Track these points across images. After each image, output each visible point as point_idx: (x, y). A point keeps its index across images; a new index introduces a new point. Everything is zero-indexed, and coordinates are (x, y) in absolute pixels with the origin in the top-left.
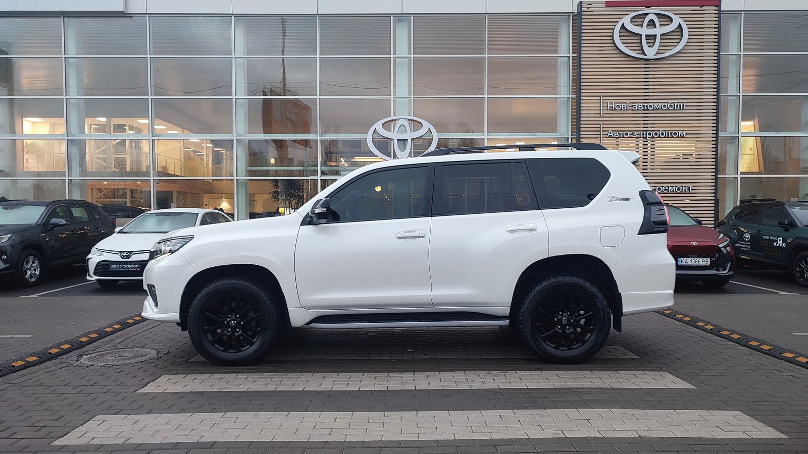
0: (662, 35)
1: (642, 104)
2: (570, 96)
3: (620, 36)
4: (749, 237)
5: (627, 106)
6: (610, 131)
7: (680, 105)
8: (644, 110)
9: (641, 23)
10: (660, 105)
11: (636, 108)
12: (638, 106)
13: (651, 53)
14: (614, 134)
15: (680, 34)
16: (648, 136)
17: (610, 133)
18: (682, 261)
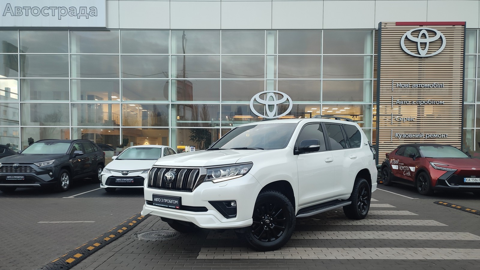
0: (430, 43)
1: (417, 84)
2: (373, 79)
3: (404, 43)
5: (408, 85)
6: (398, 100)
7: (441, 85)
8: (419, 88)
9: (417, 36)
10: (429, 85)
11: (414, 87)
12: (415, 85)
13: (423, 53)
14: (400, 103)
15: (441, 42)
16: (421, 103)
17: (398, 102)
18: (466, 180)
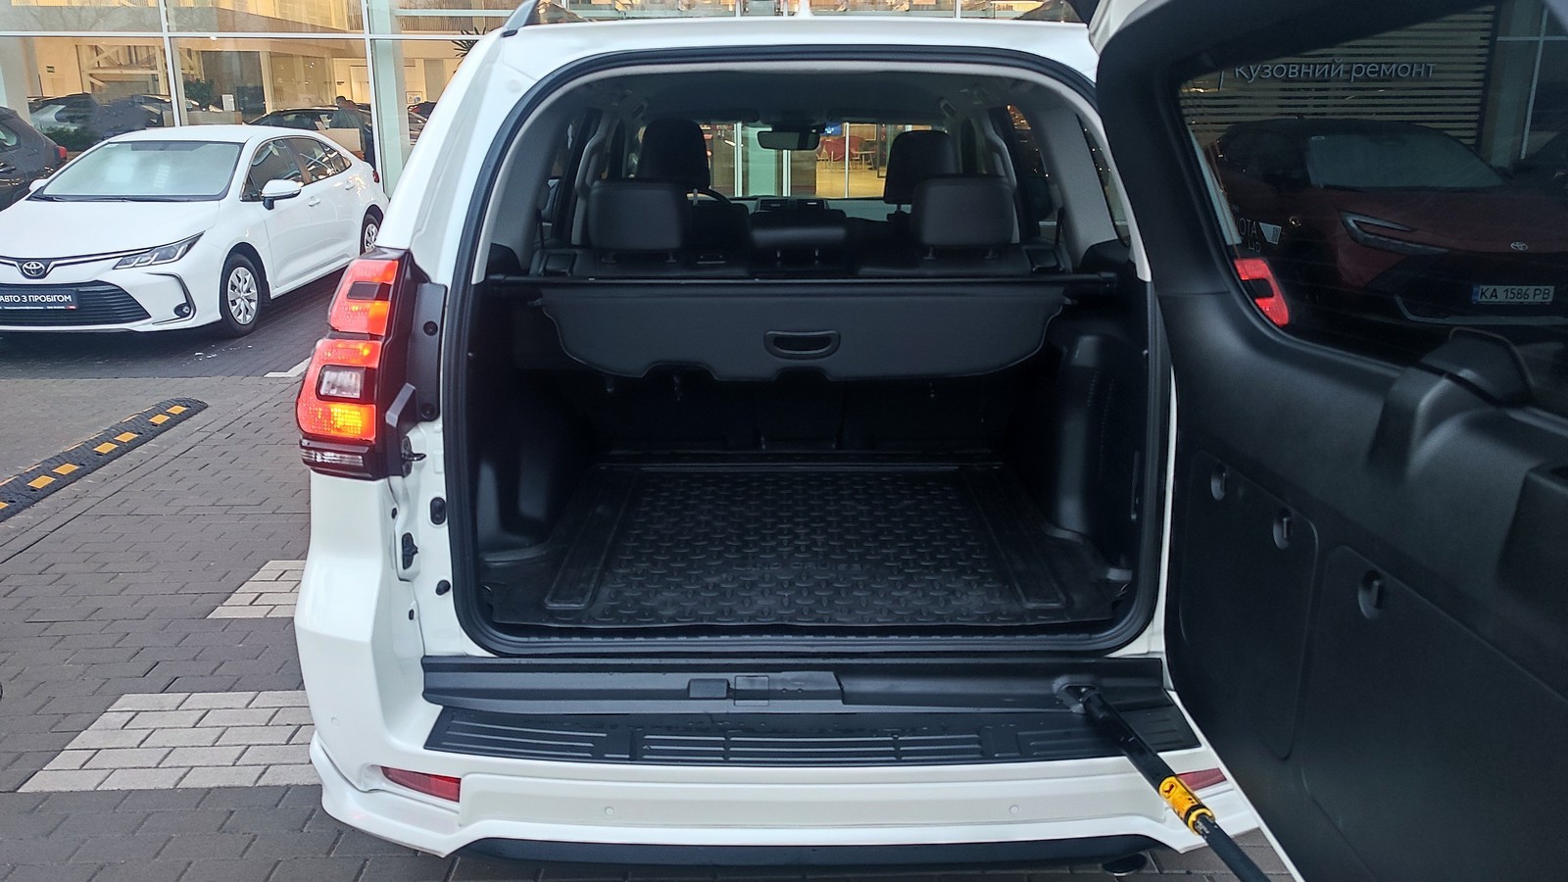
18: (1483, 294)
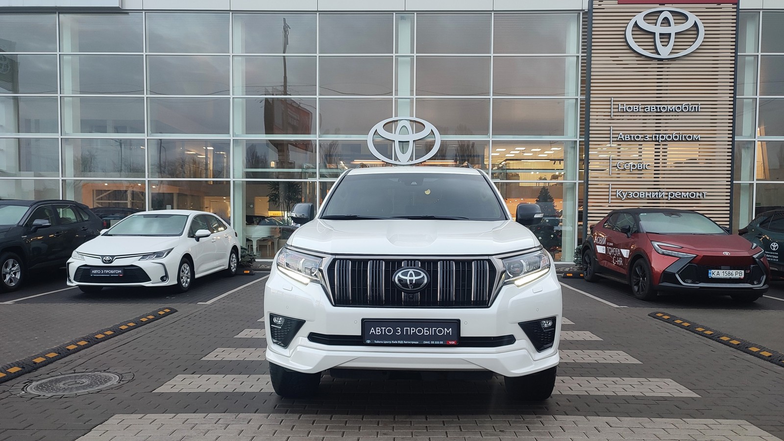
0: (676, 34)
1: (654, 106)
2: (579, 97)
3: (632, 34)
4: (776, 247)
5: (639, 108)
7: (695, 107)
8: (657, 112)
9: (655, 21)
10: (674, 106)
11: (649, 110)
13: (665, 52)
14: (624, 137)
15: (695, 32)
16: (660, 139)
17: (621, 136)
18: (713, 274)
